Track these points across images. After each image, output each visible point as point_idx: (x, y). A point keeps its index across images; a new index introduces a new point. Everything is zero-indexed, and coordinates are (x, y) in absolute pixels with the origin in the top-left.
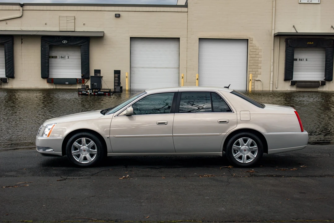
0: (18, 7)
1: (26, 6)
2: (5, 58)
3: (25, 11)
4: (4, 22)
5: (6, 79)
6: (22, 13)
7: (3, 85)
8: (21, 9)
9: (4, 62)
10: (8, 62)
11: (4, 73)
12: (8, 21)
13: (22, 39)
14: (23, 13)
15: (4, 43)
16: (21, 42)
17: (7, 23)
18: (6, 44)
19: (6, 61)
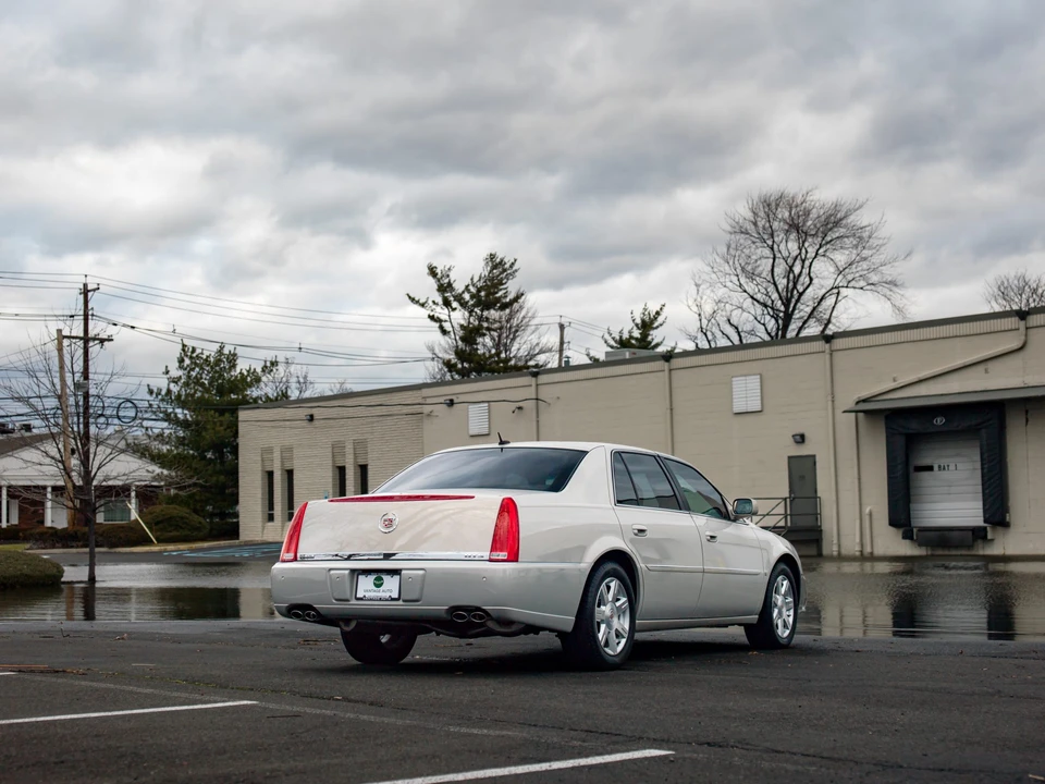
0: (1013, 322)
1: (1035, 316)
2: (982, 469)
3: (1031, 332)
4: (981, 368)
5: (985, 528)
6: (1023, 338)
7: (980, 546)
8: (1022, 324)
9: (980, 482)
10: (989, 479)
11: (980, 512)
12: (990, 365)
13: (1027, 412)
14: (1026, 335)
15: (979, 424)
16: (1024, 421)
17: (986, 371)
18: (983, 431)
19: (983, 476)
